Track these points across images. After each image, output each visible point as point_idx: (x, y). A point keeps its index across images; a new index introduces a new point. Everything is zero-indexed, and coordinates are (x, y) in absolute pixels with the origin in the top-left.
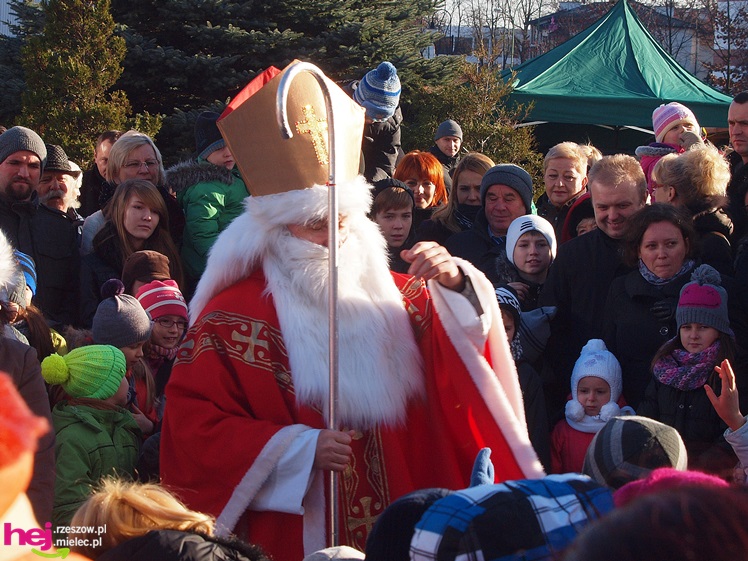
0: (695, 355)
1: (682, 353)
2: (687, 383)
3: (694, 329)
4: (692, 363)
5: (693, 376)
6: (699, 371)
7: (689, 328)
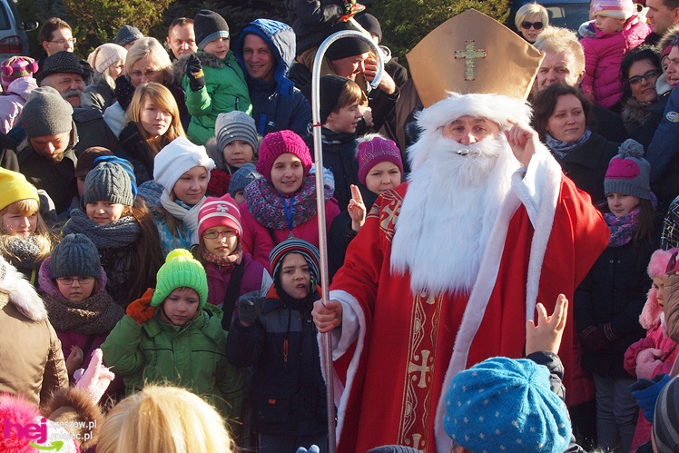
0: (621, 218)
1: (611, 218)
2: (614, 240)
3: (616, 197)
4: (619, 224)
5: (619, 234)
6: (624, 229)
7: (612, 196)
